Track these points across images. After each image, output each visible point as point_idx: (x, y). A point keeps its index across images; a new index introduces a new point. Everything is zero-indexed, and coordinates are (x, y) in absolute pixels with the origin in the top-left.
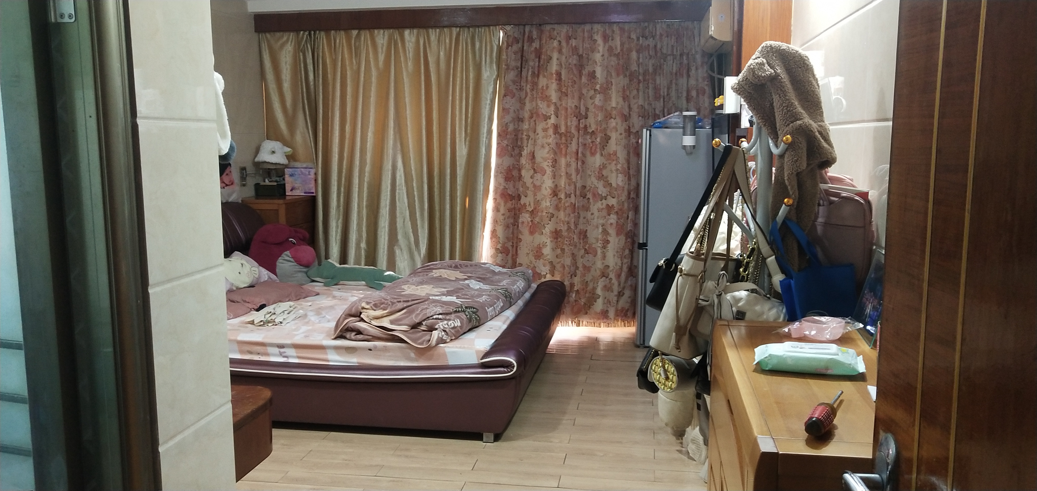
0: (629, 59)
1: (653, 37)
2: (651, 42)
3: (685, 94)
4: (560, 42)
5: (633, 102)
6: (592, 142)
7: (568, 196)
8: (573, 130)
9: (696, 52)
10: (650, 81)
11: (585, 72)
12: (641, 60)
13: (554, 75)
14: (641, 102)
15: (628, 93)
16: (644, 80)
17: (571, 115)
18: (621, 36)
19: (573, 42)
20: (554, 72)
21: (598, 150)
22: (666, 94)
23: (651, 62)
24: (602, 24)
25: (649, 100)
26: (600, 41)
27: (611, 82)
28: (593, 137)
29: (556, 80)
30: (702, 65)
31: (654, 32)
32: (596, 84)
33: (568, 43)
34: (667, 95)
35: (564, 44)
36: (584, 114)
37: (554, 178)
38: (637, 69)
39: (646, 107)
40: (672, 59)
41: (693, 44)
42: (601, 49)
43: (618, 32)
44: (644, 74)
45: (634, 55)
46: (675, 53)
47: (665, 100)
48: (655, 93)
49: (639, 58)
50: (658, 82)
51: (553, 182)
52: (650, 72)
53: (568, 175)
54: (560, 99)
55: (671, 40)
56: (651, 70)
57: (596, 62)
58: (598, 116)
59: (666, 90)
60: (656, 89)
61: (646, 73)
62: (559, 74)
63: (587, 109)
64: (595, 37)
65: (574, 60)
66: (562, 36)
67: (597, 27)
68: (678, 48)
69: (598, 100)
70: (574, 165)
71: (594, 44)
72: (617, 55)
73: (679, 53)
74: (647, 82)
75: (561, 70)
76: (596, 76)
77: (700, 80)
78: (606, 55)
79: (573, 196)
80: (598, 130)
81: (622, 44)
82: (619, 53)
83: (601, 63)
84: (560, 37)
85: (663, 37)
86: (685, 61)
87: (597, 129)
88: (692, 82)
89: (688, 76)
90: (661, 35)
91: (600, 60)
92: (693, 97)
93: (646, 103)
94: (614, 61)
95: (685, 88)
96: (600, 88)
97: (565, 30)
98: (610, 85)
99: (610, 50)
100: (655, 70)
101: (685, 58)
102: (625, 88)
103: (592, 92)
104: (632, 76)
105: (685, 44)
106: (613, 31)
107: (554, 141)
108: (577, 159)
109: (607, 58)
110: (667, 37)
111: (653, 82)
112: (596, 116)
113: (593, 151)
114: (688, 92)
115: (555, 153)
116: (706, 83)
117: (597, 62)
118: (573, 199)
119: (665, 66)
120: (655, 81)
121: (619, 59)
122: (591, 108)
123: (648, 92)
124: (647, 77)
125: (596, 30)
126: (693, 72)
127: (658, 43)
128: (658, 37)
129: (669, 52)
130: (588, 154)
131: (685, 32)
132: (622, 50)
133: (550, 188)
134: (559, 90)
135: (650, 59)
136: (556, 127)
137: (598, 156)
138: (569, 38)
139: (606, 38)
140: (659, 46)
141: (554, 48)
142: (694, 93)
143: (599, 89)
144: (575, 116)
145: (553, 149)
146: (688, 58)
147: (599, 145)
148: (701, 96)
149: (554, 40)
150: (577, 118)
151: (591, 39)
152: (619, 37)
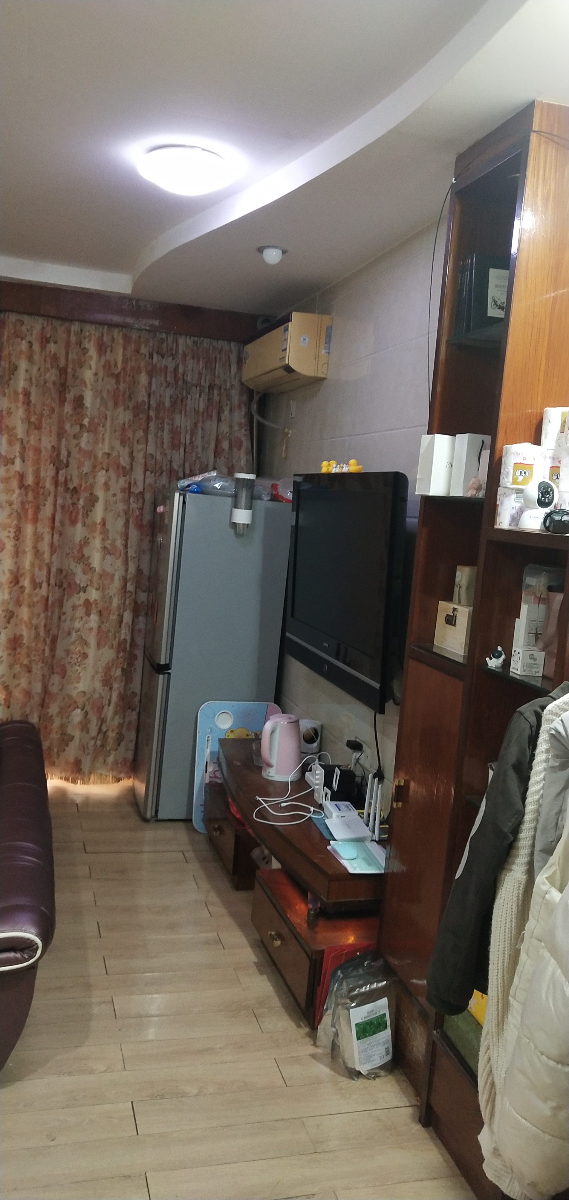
0: (135, 382)
1: (174, 357)
2: (170, 363)
3: (213, 445)
4: (30, 344)
5: (138, 447)
6: (73, 504)
7: (36, 585)
8: (48, 484)
9: (232, 386)
10: (166, 420)
11: (70, 396)
12: (154, 387)
13: (21, 396)
14: (151, 449)
15: (130, 434)
16: (157, 418)
17: (46, 460)
18: (125, 349)
19: (52, 347)
20: (20, 390)
21: (80, 517)
22: (188, 442)
23: (169, 392)
24: (97, 326)
25: (162, 447)
26: (93, 352)
27: (106, 415)
28: (74, 496)
29: (24, 403)
30: (239, 407)
31: (174, 348)
32: (83, 417)
33: (43, 347)
34: (190, 443)
35: (36, 347)
36: (65, 461)
37: (17, 557)
38: (146, 399)
39: (159, 457)
40: (198, 392)
41: (228, 374)
42: (93, 363)
43: (121, 341)
44: (158, 408)
45: (143, 378)
46: (203, 383)
47: (187, 450)
48: (173, 438)
49: (150, 384)
50: (177, 422)
51: (16, 563)
52: (166, 406)
53: (37, 553)
54: (28, 434)
55: (198, 363)
56: (167, 404)
57: (85, 383)
58: (84, 465)
59: (188, 437)
60: (175, 433)
61: (160, 406)
62: (27, 394)
63: (69, 454)
64: (85, 344)
65: (52, 376)
66: (34, 336)
67: (89, 329)
68: (208, 378)
69: (85, 441)
70: (47, 538)
71: (84, 354)
72: (117, 377)
73: (207, 385)
74: (161, 422)
75: (30, 387)
76: (84, 404)
77: (236, 427)
78: (101, 374)
79: (44, 585)
80: (83, 487)
81: (125, 361)
82: (120, 373)
83: (91, 385)
84: (31, 335)
85: (188, 358)
86: (216, 398)
87: (81, 486)
88: (224, 428)
89: (219, 420)
90: (185, 355)
91: (92, 381)
92: (223, 450)
93: (158, 453)
94: (111, 383)
95: (214, 437)
96: (89, 423)
97: (38, 327)
98: (103, 420)
99: (108, 366)
100: (173, 404)
101: (216, 392)
102: (126, 426)
103: (77, 428)
104: (137, 410)
105: (217, 372)
106: (113, 339)
107: (19, 500)
108: (53, 528)
109: (103, 379)
110: (193, 358)
111: (170, 422)
112: (80, 465)
113: (73, 518)
114: (218, 441)
115: (19, 517)
116: (243, 431)
117: (88, 382)
118: (44, 591)
119: (189, 400)
120: (172, 420)
121: (118, 382)
122: (74, 451)
123: (162, 436)
124: (162, 414)
125: (88, 334)
126: (226, 414)
127: (180, 365)
128: (180, 357)
129: (195, 382)
130: (67, 522)
131: (218, 356)
132: (124, 369)
133: (11, 571)
134: (27, 420)
135: (167, 387)
136: (22, 477)
137: (79, 525)
138: (45, 341)
139: (102, 348)
140: (181, 370)
141: (21, 352)
142: (225, 445)
143: (87, 425)
144: (51, 462)
145: (17, 511)
146: (220, 394)
147: (82, 509)
148: (235, 450)
149: (22, 339)
150: (54, 465)
151: (80, 346)
152: (122, 350)
